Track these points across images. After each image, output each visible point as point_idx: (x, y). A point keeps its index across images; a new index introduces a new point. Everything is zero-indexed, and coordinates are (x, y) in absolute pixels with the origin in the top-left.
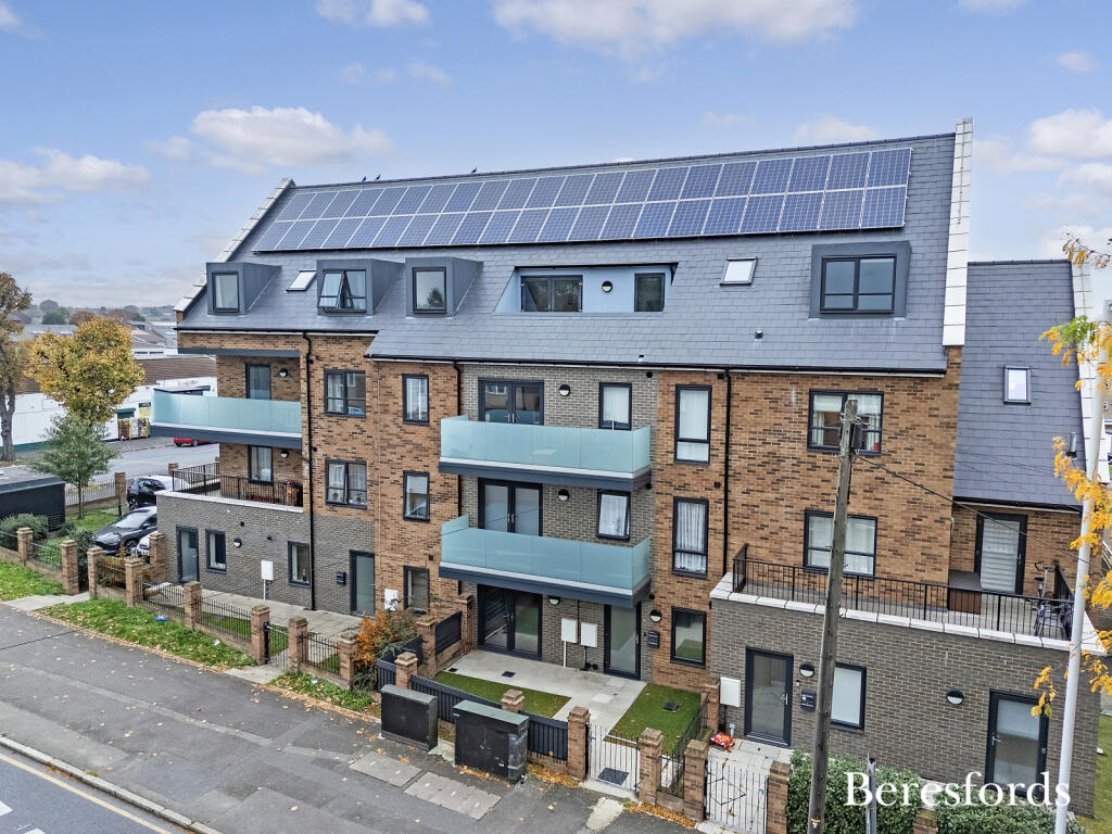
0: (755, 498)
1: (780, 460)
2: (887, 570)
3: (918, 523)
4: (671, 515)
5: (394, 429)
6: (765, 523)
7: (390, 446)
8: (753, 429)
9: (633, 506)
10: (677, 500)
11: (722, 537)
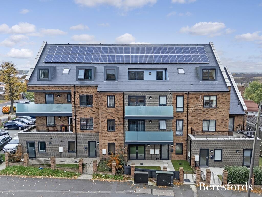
0: (193, 118)
1: (198, 110)
2: (218, 129)
3: (223, 120)
4: (175, 123)
5: (105, 109)
6: (195, 123)
7: (103, 114)
8: (193, 104)
9: (167, 122)
10: (177, 120)
11: (186, 127)
